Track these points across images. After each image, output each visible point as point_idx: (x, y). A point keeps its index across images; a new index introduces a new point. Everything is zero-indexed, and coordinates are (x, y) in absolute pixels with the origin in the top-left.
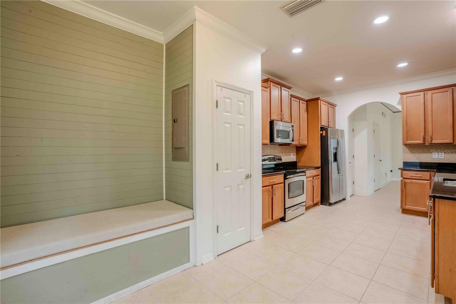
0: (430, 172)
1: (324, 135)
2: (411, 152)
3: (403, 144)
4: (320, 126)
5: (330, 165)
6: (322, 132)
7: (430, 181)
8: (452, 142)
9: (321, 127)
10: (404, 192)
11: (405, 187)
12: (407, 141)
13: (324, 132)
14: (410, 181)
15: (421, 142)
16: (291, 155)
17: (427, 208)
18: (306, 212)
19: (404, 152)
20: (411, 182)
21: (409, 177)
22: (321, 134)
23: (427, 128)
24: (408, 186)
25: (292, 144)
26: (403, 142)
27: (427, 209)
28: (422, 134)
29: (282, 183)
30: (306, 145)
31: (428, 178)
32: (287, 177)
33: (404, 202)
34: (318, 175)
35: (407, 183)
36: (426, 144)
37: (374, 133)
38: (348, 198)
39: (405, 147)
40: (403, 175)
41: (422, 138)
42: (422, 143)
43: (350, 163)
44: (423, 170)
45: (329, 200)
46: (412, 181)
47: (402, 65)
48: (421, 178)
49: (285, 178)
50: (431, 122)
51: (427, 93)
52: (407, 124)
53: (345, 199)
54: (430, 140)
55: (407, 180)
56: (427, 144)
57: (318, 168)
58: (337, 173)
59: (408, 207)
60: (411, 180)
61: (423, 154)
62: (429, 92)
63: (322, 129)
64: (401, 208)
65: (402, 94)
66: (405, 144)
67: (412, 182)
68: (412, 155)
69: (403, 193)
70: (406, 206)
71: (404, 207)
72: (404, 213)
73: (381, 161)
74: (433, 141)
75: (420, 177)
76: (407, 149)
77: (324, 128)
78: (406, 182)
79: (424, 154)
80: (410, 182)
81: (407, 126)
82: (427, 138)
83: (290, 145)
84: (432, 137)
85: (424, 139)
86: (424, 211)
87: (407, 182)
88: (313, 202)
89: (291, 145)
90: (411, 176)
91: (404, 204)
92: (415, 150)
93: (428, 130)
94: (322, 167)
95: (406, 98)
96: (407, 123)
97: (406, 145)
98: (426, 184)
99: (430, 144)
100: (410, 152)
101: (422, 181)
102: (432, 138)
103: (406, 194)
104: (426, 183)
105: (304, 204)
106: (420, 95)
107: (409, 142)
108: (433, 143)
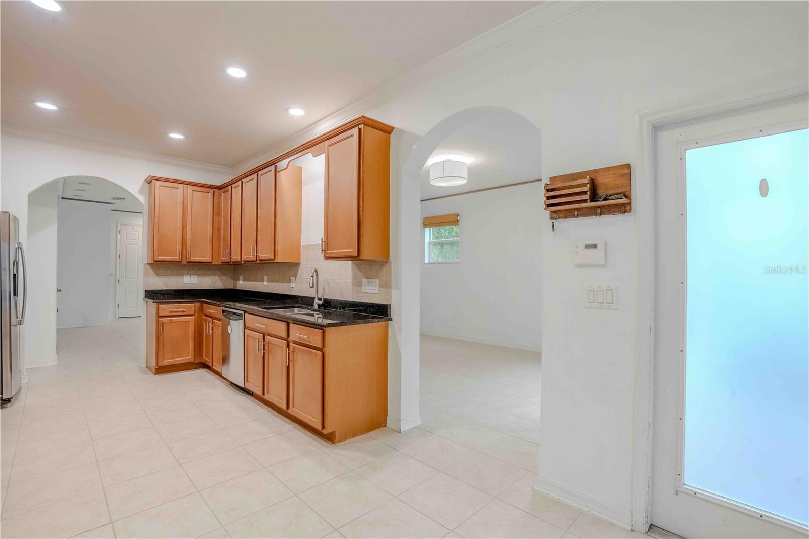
0: (193, 302)
2: (157, 275)
7: (193, 317)
8: (211, 261)
12: (158, 256)
15: (176, 258)
19: (146, 274)
20: (171, 321)
21: (168, 314)
23: (184, 240)
24: (166, 328)
28: (179, 247)
31: (193, 313)
33: (161, 355)
36: (181, 263)
39: (148, 267)
40: (160, 311)
41: (178, 253)
42: (177, 260)
44: (184, 302)
47: (176, 136)
48: (184, 313)
50: (190, 231)
52: (159, 229)
54: (188, 257)
55: (165, 319)
56: (183, 262)
59: (166, 362)
60: (171, 318)
62: (188, 187)
64: (156, 366)
67: (173, 321)
68: (158, 279)
69: (160, 340)
70: (164, 361)
71: (159, 364)
72: (158, 374)
74: (191, 258)
75: (183, 311)
76: (151, 270)
78: (163, 323)
79: (174, 277)
80: (169, 321)
81: (159, 232)
82: (184, 253)
84: (190, 252)
85: (181, 254)
86: (188, 361)
90: (171, 312)
91: (160, 359)
92: (162, 271)
93: (186, 243)
95: (159, 186)
96: (160, 227)
98: (189, 321)
99: (187, 262)
100: (155, 273)
101: (184, 317)
102: (190, 254)
103: (163, 341)
106: (178, 188)
107: (161, 258)
108: (191, 261)
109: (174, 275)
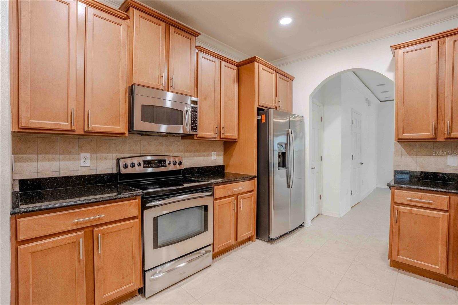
0: (449, 194)
1: (263, 121)
2: (410, 154)
3: (397, 139)
4: (256, 106)
5: (271, 174)
6: (260, 116)
7: (448, 214)
9: (258, 108)
10: (396, 230)
11: (398, 220)
12: (403, 133)
13: (264, 116)
14: (409, 210)
15: (429, 134)
16: (211, 156)
17: (439, 265)
18: (213, 262)
19: (396, 153)
20: (410, 212)
21: (406, 202)
22: (258, 120)
23: (441, 109)
24: (403, 219)
25: (198, 136)
26: (397, 134)
27: (441, 267)
28: (432, 120)
29: (134, 218)
30: (236, 139)
31: (446, 208)
32: (148, 205)
33: (395, 247)
34: (252, 191)
35: (401, 214)
36: (438, 140)
37: (353, 125)
38: (308, 224)
39: (399, 145)
40: (396, 197)
41: (431, 127)
42: (431, 137)
43: (312, 168)
45: (269, 234)
46: (411, 210)
48: (431, 206)
49: (144, 207)
50: (450, 97)
51: (445, 42)
52: (404, 103)
53: (303, 226)
54: (446, 131)
55: (402, 208)
56: (441, 138)
57: (252, 178)
58: (286, 186)
59: (402, 258)
60: (410, 208)
61: (429, 157)
62: (447, 39)
63: (260, 110)
64: (389, 258)
65: (395, 48)
66: (399, 139)
67: (412, 212)
68: (411, 159)
69: (394, 231)
70: (399, 256)
71: (394, 258)
72: (394, 268)
73: (362, 164)
74: (452, 133)
75: (429, 203)
76: (402, 149)
77: (263, 110)
78: (400, 212)
79: (432, 157)
80: (407, 211)
81: (404, 106)
82: (440, 127)
83: (193, 138)
84: (450, 125)
85: (436, 129)
86: (434, 270)
87: (403, 212)
88: (237, 240)
89: (195, 138)
90: (411, 201)
91: (395, 253)
92: (415, 150)
93: (443, 113)
94: (258, 177)
95: (404, 55)
96: (405, 100)
97: (401, 141)
98: (439, 218)
99: (445, 139)
100: (407, 154)
101: (431, 212)
102: (450, 128)
103: (399, 234)
104: (441, 216)
105: (210, 248)
106: (430, 47)
107: (407, 135)
108: (452, 136)
109: (432, 155)
